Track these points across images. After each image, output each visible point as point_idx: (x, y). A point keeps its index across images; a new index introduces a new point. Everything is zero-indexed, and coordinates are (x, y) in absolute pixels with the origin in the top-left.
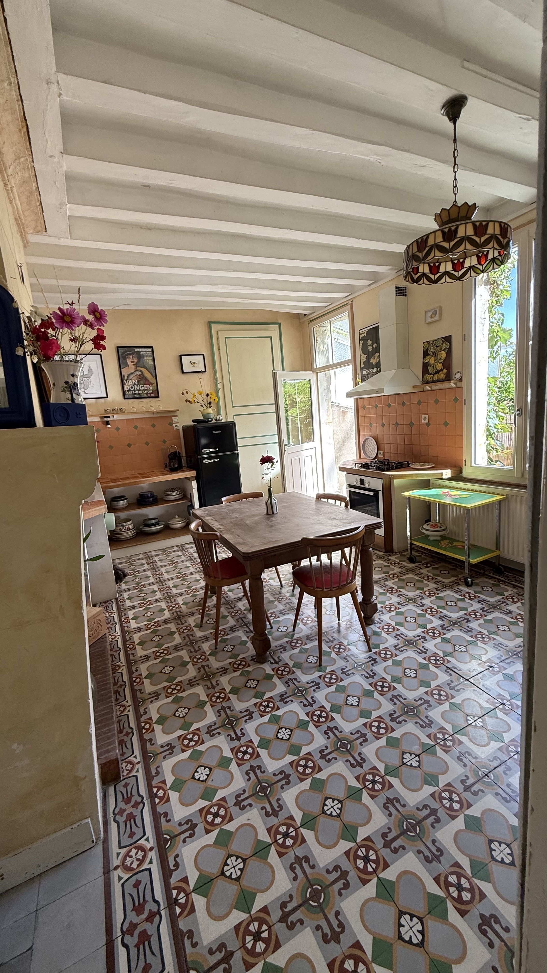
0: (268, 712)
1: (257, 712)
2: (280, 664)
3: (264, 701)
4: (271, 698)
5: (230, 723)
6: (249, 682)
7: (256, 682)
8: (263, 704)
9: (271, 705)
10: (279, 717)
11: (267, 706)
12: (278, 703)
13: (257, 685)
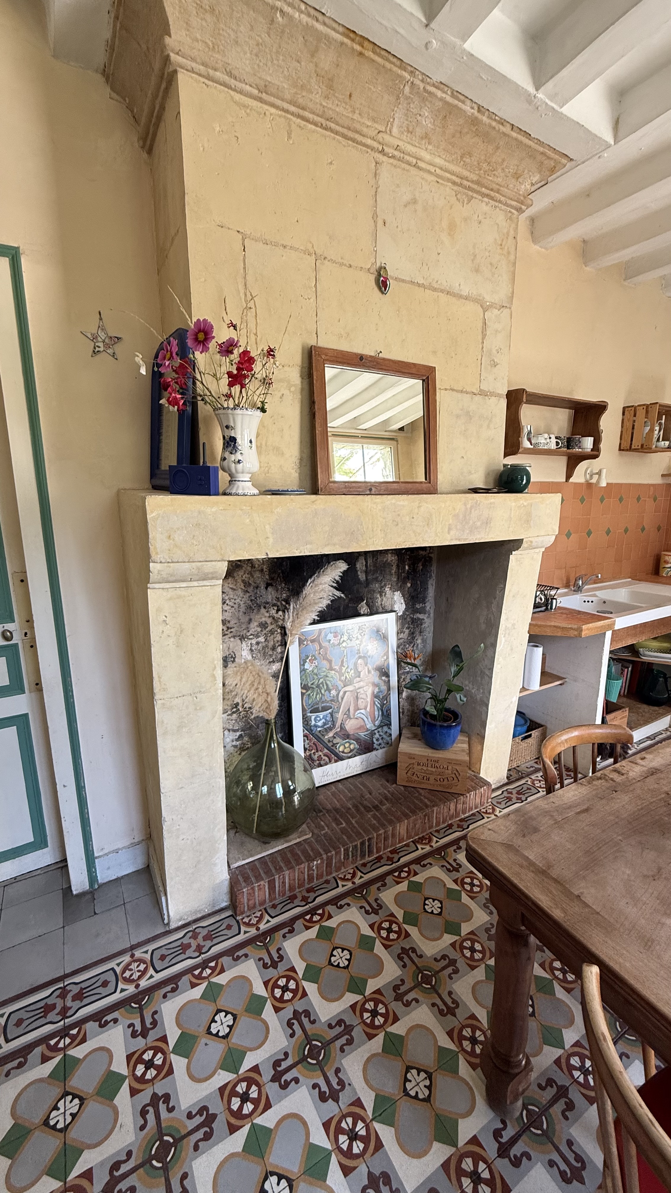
0: (337, 1140)
1: (337, 1110)
2: (502, 1166)
3: (367, 1127)
4: (379, 1145)
5: (314, 1053)
6: (423, 1075)
7: (423, 1093)
8: (360, 1125)
9: (358, 1147)
10: (323, 1176)
11: (353, 1136)
12: (362, 1170)
13: (416, 1097)
